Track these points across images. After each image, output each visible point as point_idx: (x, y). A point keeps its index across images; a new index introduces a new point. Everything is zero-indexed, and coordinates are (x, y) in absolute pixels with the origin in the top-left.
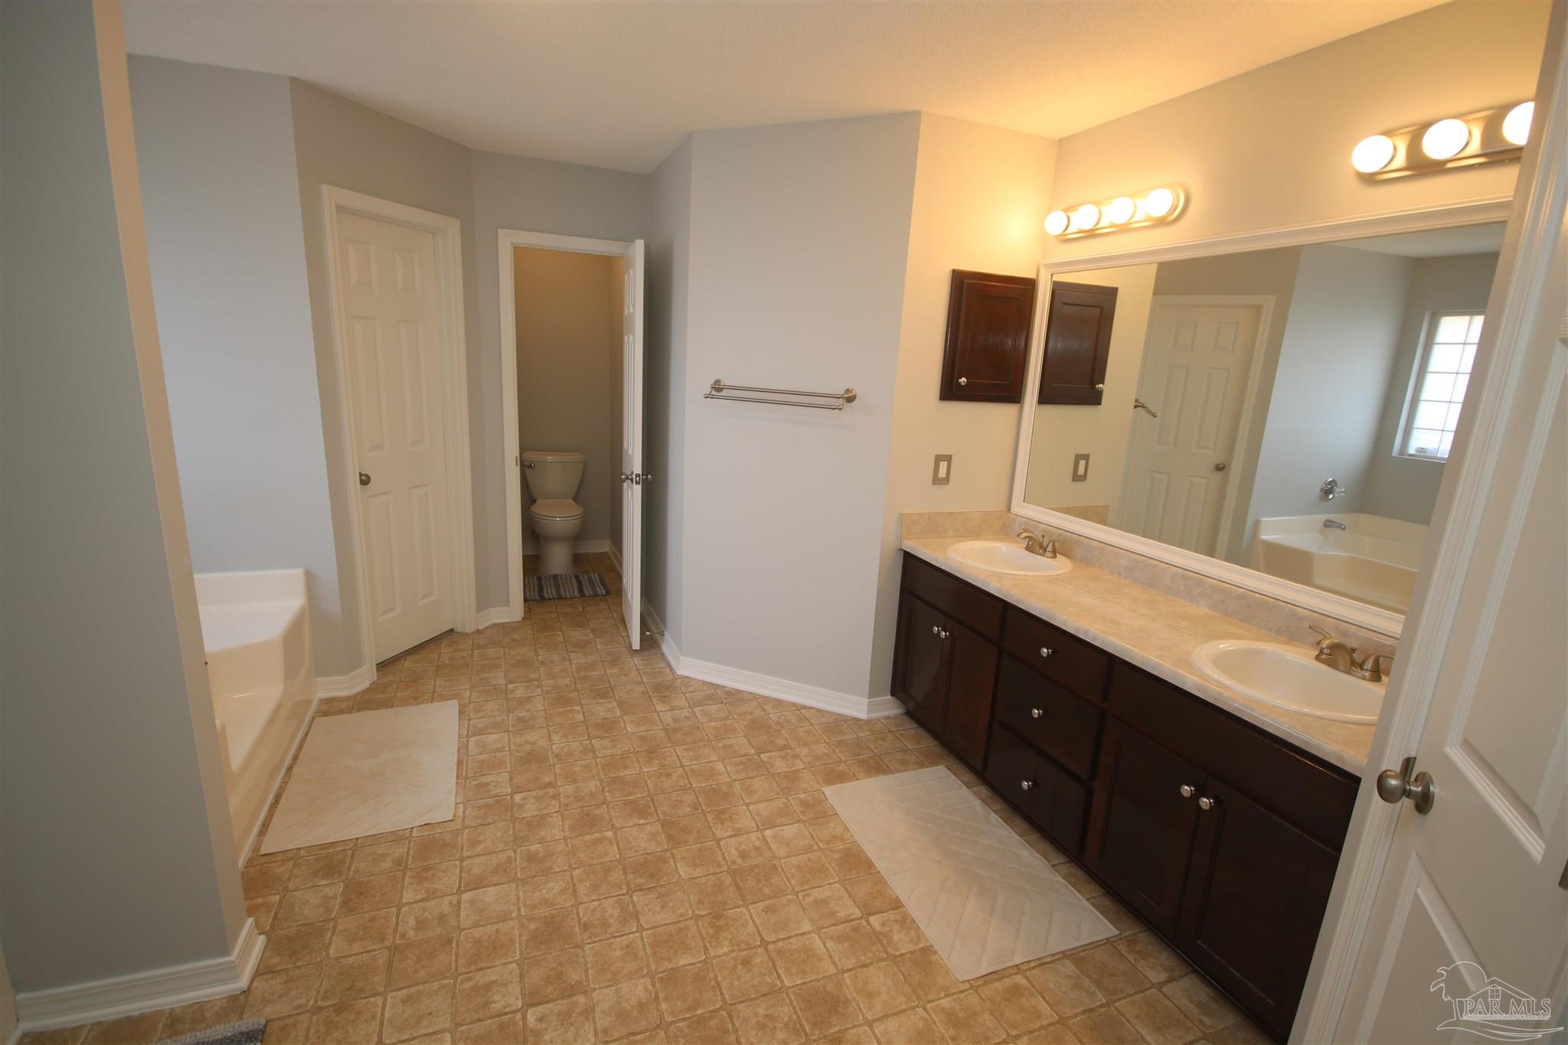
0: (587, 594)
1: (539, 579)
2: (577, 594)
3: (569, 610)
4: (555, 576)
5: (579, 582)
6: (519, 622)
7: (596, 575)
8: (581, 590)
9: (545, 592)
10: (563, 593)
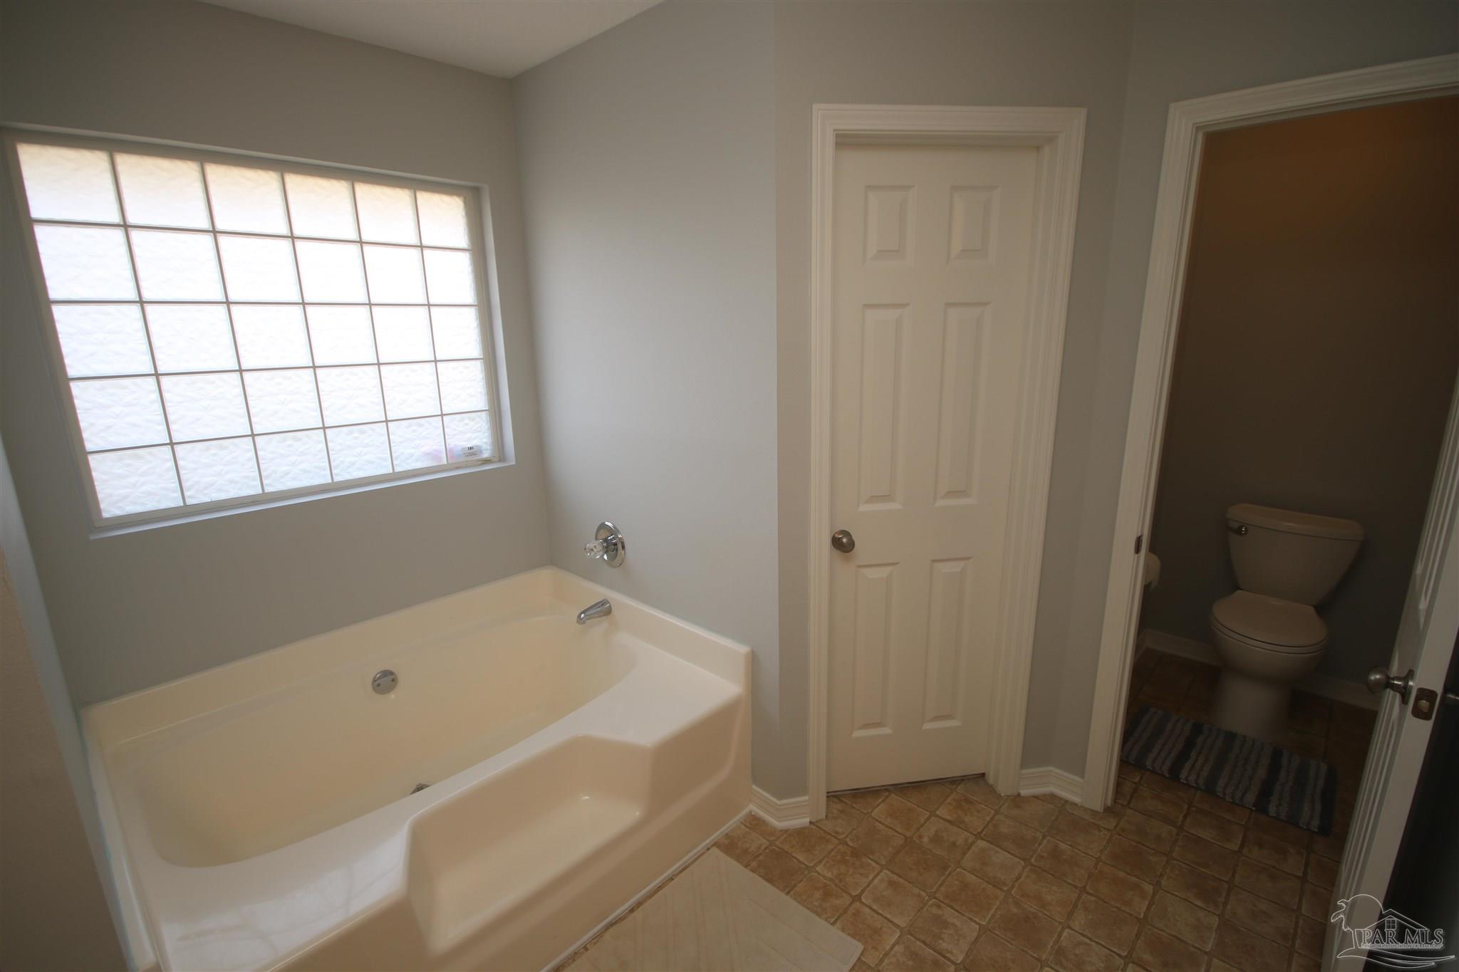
0: (1272, 810)
1: (1197, 729)
2: (1250, 798)
3: (1207, 834)
4: (1231, 737)
5: (1274, 768)
6: (1094, 813)
7: (1324, 767)
8: (1265, 793)
9: (1188, 765)
10: (1221, 783)
